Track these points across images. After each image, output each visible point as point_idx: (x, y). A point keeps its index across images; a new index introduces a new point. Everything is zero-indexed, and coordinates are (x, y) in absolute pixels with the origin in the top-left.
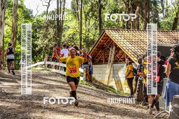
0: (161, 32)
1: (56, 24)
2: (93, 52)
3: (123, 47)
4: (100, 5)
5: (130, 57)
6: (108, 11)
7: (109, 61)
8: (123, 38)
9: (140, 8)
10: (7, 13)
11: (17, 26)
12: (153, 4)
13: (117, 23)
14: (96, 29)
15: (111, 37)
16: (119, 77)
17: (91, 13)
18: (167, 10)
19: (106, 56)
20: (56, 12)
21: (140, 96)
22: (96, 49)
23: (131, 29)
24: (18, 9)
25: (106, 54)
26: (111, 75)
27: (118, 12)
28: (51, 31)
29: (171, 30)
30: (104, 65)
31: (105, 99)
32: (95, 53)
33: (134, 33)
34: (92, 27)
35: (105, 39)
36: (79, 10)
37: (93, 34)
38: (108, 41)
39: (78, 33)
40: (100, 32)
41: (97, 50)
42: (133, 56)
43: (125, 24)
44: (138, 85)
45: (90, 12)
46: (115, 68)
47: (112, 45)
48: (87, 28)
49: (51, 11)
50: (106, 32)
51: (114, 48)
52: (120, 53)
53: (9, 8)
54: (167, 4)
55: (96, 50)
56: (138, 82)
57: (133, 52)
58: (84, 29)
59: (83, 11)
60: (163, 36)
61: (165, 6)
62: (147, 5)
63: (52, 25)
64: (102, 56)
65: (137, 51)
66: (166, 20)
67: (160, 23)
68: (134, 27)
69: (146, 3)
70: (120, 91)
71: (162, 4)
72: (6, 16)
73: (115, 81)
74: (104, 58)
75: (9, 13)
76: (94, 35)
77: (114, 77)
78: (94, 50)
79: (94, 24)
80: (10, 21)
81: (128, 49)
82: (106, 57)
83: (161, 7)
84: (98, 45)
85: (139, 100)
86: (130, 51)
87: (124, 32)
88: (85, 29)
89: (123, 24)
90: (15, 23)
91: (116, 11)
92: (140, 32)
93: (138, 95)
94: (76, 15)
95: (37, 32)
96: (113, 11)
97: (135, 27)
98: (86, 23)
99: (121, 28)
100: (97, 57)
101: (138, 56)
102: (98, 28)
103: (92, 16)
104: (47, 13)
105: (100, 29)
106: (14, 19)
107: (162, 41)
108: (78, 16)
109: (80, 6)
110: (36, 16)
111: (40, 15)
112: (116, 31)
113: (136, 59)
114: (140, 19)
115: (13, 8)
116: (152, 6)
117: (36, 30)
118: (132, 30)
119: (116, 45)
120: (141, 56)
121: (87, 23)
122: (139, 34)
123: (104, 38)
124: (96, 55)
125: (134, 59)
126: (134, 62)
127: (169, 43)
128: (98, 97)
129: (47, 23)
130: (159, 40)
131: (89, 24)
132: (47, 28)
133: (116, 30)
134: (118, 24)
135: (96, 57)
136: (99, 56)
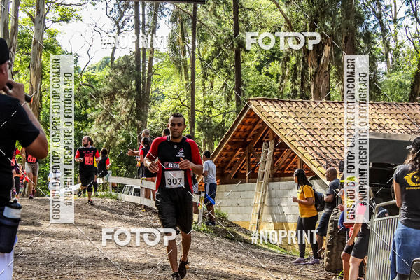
0: (383, 107)
1: (134, 87)
2: (221, 155)
3: (293, 142)
4: (237, 42)
5: (310, 165)
6: (257, 55)
7: (260, 175)
8: (293, 121)
9: (331, 50)
10: (17, 61)
11: (41, 92)
12: (362, 40)
13: (278, 85)
14: (228, 99)
15: (263, 118)
16: (283, 213)
17: (216, 61)
18: (396, 55)
19: (253, 162)
20: (134, 59)
21: (334, 259)
22: (230, 147)
23: (312, 100)
24: (44, 53)
25: (252, 159)
26: (266, 209)
27: (281, 57)
28: (123, 104)
29: (406, 100)
30: (248, 185)
31: (252, 266)
32: (226, 156)
33: (318, 109)
34: (218, 93)
35: (250, 123)
36: (187, 54)
37: (222, 112)
38: (257, 127)
39: (187, 109)
40: (237, 105)
41: (231, 149)
42: (317, 164)
43: (298, 88)
44: (330, 233)
45: (213, 58)
46: (273, 192)
47: (267, 138)
48: (206, 96)
49: (123, 56)
50: (252, 106)
51: (272, 145)
52: (285, 157)
53: (21, 51)
54: (396, 41)
55: (228, 149)
56: (330, 224)
57: (317, 154)
58: (199, 99)
59: (197, 56)
60: (387, 116)
61: (392, 44)
62: (348, 43)
63: (123, 91)
64: (244, 163)
65: (325, 151)
66: (395, 77)
67: (380, 85)
68: (318, 95)
69: (346, 38)
70: (286, 247)
71: (385, 39)
72: (14, 69)
73: (274, 221)
74: (247, 168)
75: (21, 63)
76: (225, 114)
77: (272, 214)
78: (225, 149)
79: (223, 87)
80: (24, 81)
81: (304, 146)
82: (253, 166)
83: (382, 48)
84: (234, 136)
85: (333, 268)
86: (310, 151)
87: (295, 105)
88: (202, 98)
89: (292, 87)
90: (36, 86)
91: (276, 56)
92: (333, 106)
93: (329, 255)
94: (180, 65)
95: (87, 107)
96: (268, 55)
97: (320, 94)
98: (204, 85)
99: (288, 96)
100: (232, 166)
101: (327, 162)
102: (234, 97)
103: (218, 69)
104: (112, 62)
105: (238, 99)
106: (34, 77)
107: (386, 128)
108: (185, 68)
109: (190, 46)
110: (86, 69)
111: (95, 67)
112: (276, 104)
113: (324, 171)
114: (332, 75)
115: (31, 51)
116: (362, 44)
117: (86, 101)
118: (314, 102)
119: (276, 138)
120: (335, 163)
121: (207, 84)
122: (330, 110)
123: (248, 120)
124: (228, 162)
125: (320, 170)
126: (318, 178)
127: (403, 131)
128: (235, 261)
129: (111, 85)
130: (379, 125)
131: (212, 87)
132: (111, 96)
133: (276, 101)
134: (282, 86)
135: (229, 165)
136: (235, 162)
